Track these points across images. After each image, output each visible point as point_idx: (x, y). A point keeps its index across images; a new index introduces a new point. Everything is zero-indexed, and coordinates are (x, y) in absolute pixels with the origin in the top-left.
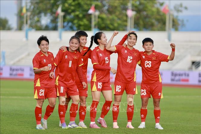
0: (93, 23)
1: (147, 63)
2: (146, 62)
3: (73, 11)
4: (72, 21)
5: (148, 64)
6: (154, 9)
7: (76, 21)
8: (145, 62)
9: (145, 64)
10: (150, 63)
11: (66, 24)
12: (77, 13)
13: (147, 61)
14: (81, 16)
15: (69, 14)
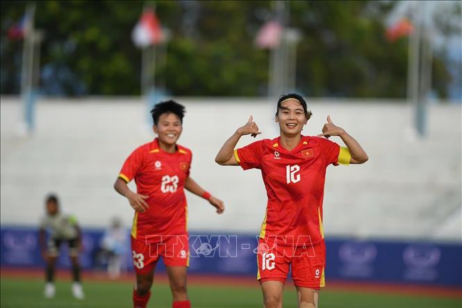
0: (149, 70)
1: (168, 181)
2: (166, 180)
3: (77, 27)
4: (71, 62)
5: (171, 184)
6: (364, 22)
7: (85, 64)
8: (164, 179)
9: (163, 184)
10: (175, 180)
12: (92, 33)
13: (167, 177)
14: (104, 43)
15: (63, 37)
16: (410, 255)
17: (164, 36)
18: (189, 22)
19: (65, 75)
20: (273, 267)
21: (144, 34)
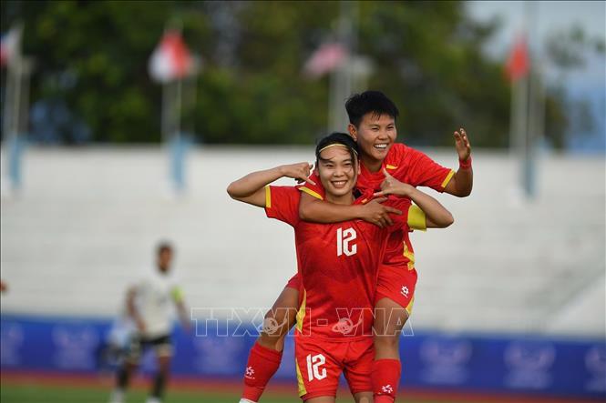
0: (173, 111)
3: (80, 53)
4: (71, 99)
7: (88, 102)
11: (39, 113)
14: (114, 74)
16: (515, 356)
17: (191, 65)
18: (225, 49)
19: (62, 116)
20: (324, 375)
21: (165, 64)
